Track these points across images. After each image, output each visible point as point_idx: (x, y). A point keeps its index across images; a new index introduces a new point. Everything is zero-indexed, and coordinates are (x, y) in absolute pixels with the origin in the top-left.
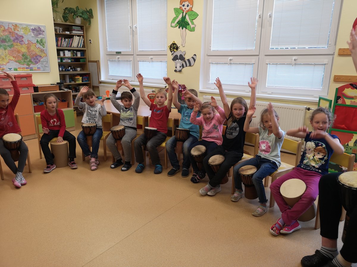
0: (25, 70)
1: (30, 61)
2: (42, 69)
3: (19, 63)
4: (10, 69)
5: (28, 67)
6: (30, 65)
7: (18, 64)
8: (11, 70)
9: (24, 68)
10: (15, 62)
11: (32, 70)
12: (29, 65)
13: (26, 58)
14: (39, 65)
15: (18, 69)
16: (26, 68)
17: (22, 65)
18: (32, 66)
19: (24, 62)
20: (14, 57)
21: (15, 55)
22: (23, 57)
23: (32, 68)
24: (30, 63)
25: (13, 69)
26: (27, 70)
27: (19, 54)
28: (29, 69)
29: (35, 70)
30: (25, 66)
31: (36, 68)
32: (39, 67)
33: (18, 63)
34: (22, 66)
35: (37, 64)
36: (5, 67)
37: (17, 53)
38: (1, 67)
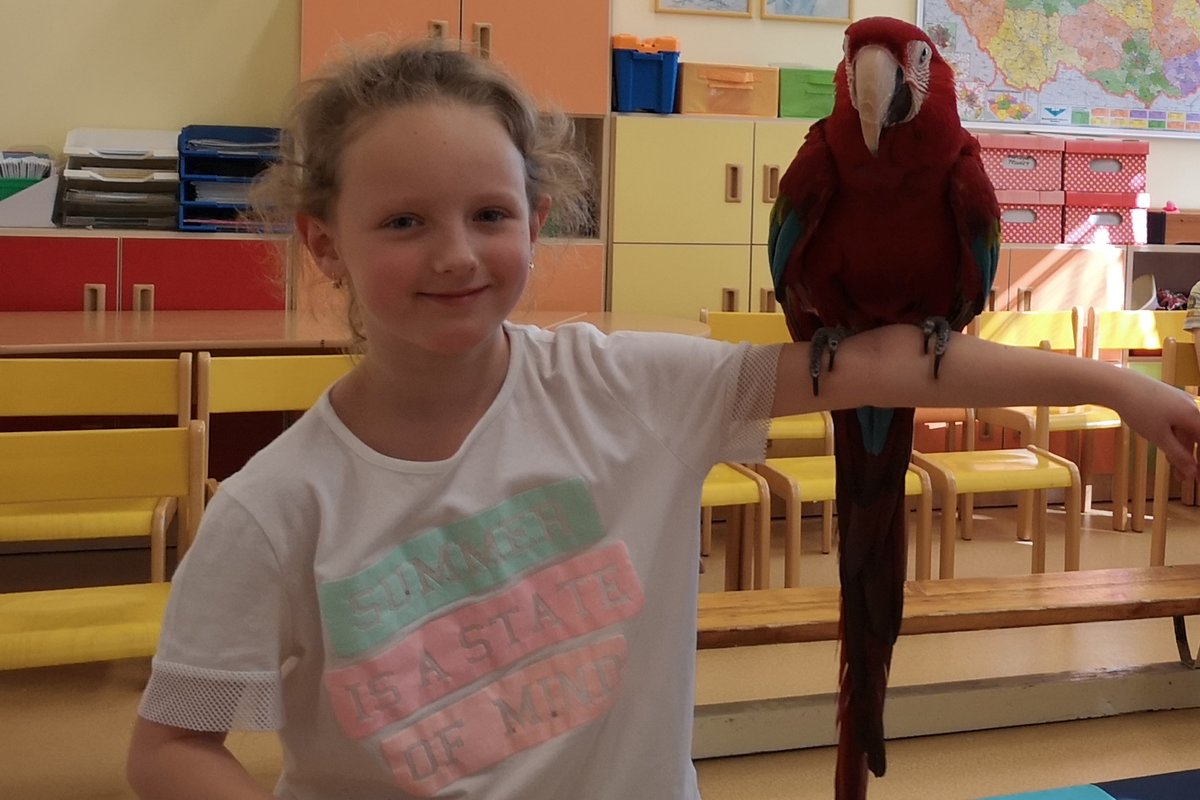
0: (1128, 120)
1: (1158, 78)
3: (1102, 85)
4: (1055, 113)
5: (1141, 106)
6: (1154, 97)
7: (1095, 88)
8: (1059, 117)
9: (1122, 113)
10: (1084, 83)
11: (1160, 125)
12: (1146, 97)
13: (1141, 61)
15: (1091, 117)
16: (1133, 114)
17: (1117, 94)
18: (1161, 103)
19: (1130, 79)
20: (1082, 52)
21: (1089, 44)
22: (1127, 57)
23: (1161, 114)
24: (1154, 89)
25: (1067, 116)
26: (1137, 124)
27: (1112, 39)
28: (1146, 121)
29: (1176, 127)
30: (1131, 103)
31: (1183, 119)
32: (1194, 111)
33: (1096, 83)
34: (1113, 102)
35: (1192, 97)
36: (1032, 102)
37: (1101, 33)
38: (1014, 101)
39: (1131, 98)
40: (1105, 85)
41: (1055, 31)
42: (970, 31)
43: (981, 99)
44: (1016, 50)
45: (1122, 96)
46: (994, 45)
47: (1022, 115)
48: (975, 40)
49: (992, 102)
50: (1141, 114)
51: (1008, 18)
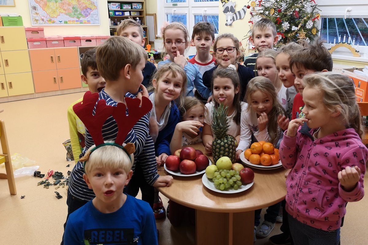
0: (76, 23)
1: (80, 14)
2: (92, 22)
4: (61, 22)
7: (68, 16)
9: (74, 21)
10: (65, 15)
11: (82, 23)
12: (78, 18)
13: (76, 11)
14: (89, 18)
15: (68, 22)
16: (76, 21)
18: (81, 19)
19: (74, 14)
20: (64, 10)
21: (66, 8)
22: (73, 10)
23: (82, 21)
24: (80, 16)
25: (63, 22)
27: (70, 7)
28: (79, 22)
29: (85, 23)
31: (86, 22)
32: (88, 20)
34: (72, 19)
35: (87, 17)
36: (55, 20)
37: (67, 6)
38: (52, 20)
39: (75, 18)
40: (70, 16)
41: (58, 6)
42: (40, 7)
43: (45, 20)
44: (51, 10)
45: (74, 18)
46: (46, 9)
47: (54, 22)
48: (42, 8)
49: (47, 20)
50: (78, 21)
51: (48, 3)
